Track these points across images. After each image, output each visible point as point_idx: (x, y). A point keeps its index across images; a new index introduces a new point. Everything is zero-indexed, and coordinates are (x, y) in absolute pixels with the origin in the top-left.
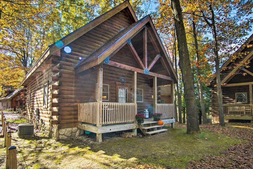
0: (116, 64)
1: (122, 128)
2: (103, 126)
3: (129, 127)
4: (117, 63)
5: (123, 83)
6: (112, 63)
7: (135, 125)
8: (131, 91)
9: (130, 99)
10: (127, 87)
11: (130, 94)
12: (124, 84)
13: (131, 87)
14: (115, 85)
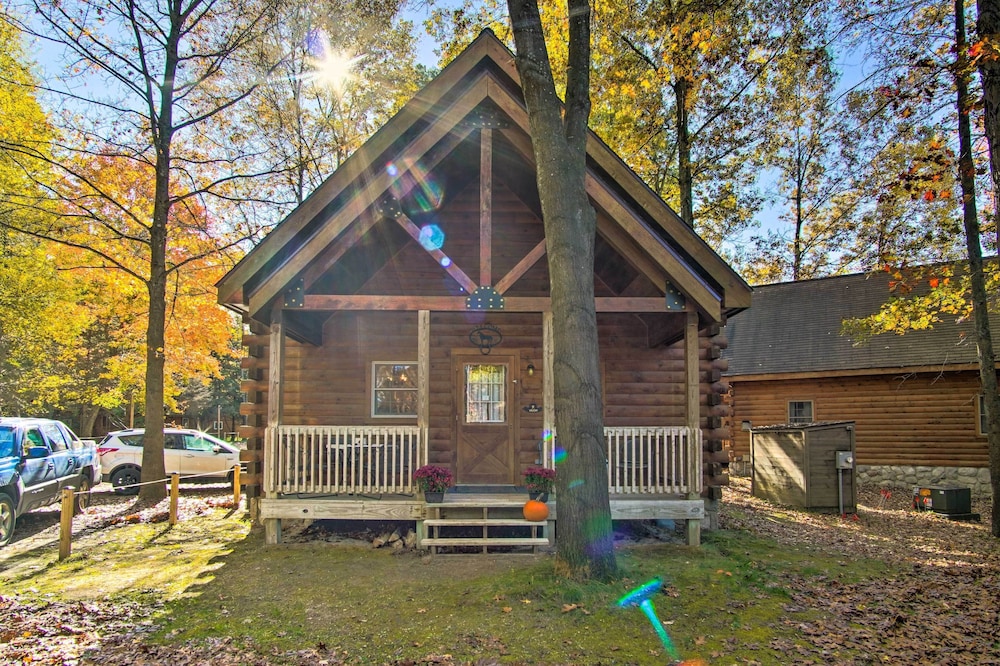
0: (330, 300)
1: (350, 512)
2: (280, 496)
3: (383, 512)
4: (334, 297)
5: (485, 350)
6: (314, 302)
7: (416, 507)
8: (530, 377)
9: (523, 407)
10: (507, 361)
11: (519, 389)
12: (491, 353)
13: (527, 359)
14: (448, 360)
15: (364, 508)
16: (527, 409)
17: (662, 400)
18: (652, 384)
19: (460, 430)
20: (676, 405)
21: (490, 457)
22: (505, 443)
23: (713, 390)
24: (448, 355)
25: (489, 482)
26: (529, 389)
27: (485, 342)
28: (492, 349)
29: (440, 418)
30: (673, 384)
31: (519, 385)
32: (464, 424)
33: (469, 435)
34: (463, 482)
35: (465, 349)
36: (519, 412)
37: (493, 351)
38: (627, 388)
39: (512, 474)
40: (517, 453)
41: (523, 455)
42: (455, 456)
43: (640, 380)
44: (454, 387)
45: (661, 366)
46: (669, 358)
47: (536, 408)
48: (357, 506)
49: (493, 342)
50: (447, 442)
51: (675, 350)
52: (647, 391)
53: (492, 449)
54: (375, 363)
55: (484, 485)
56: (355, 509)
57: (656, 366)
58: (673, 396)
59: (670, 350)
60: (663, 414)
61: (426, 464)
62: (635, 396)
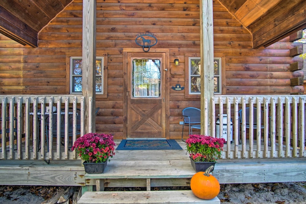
5: (146, 49)
8: (177, 66)
9: (171, 87)
10: (161, 56)
11: (169, 75)
12: (149, 51)
13: (174, 55)
14: (121, 56)
15: (29, 174)
16: (174, 88)
17: (262, 83)
18: (255, 72)
19: (129, 102)
20: (271, 86)
21: (149, 120)
22: (160, 111)
23: (294, 76)
24: (121, 52)
25: (149, 137)
26: (175, 74)
27: (146, 44)
28: (151, 49)
29: (116, 95)
30: (268, 72)
31: (169, 72)
32: (132, 98)
33: (135, 105)
34: (131, 136)
35: (132, 49)
36: (169, 91)
37: (151, 50)
38: (239, 75)
39: (165, 132)
40: (167, 117)
41: (172, 119)
42: (126, 120)
43: (248, 69)
44: (125, 74)
45: (261, 60)
46: (266, 55)
47: (180, 87)
48: (24, 172)
49: (152, 44)
50: (121, 110)
51: (270, 50)
52: (252, 77)
53: (151, 115)
54: (72, 58)
55: (145, 139)
56: (21, 175)
57: (258, 60)
58: (269, 80)
59: (266, 50)
60: (262, 91)
61: (90, 131)
62: (244, 80)
